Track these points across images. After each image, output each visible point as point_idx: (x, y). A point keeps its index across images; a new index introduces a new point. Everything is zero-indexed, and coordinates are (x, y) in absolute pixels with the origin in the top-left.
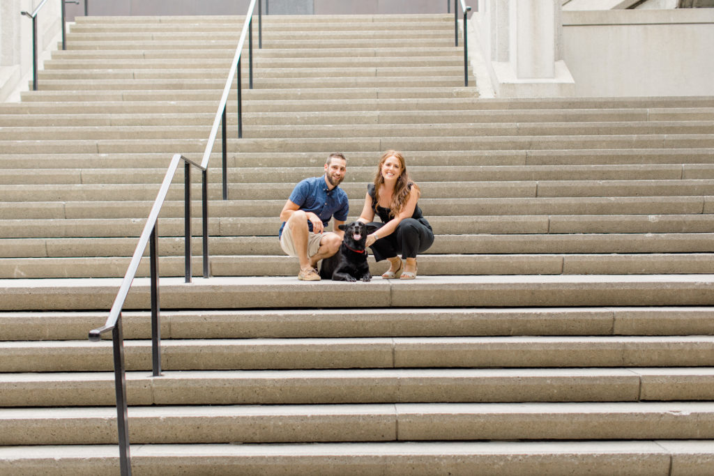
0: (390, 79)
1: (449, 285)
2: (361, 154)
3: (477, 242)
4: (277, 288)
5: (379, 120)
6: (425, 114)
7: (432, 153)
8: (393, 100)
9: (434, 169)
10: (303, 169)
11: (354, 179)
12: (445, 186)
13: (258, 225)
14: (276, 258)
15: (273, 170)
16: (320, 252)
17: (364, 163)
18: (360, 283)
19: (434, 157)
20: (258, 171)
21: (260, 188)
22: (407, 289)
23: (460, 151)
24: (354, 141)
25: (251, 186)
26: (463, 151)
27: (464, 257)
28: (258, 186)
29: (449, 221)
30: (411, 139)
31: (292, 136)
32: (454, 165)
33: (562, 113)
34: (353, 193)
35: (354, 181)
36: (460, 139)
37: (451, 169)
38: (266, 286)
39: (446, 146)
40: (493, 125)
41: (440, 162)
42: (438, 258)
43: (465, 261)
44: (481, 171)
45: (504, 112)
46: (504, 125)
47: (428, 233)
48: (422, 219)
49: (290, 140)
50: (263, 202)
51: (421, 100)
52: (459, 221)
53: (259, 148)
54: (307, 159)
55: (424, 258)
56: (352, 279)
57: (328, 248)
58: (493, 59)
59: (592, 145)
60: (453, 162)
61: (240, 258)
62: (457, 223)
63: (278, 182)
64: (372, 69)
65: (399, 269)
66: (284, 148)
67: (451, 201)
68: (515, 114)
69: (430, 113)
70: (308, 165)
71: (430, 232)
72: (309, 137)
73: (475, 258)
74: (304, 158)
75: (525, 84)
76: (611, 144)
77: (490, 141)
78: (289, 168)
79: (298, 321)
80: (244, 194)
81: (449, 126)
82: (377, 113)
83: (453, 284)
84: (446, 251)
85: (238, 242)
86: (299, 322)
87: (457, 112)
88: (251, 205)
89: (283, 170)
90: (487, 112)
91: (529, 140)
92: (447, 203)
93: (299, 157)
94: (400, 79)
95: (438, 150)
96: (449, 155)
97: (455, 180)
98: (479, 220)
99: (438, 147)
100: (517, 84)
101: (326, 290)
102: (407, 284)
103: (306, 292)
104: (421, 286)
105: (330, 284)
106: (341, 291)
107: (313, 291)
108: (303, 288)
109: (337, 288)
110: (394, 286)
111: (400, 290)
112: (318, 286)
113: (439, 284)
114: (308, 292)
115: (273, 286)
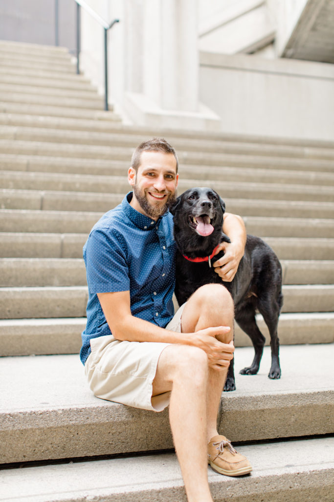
1: (324, 394)
8: (28, 117)
51: (63, 121)
58: (126, 89)
59: (271, 180)
69: (78, 134)
75: (172, 116)
81: (107, 150)
96: (121, 183)
101: (89, 421)
102: (251, 397)
103: (45, 429)
104: (275, 400)
105: (97, 407)
106: (120, 420)
107: (59, 425)
108: (37, 421)
109: (113, 416)
110: (226, 402)
111: (237, 411)
112: (71, 412)
113: (307, 393)
114: (48, 428)
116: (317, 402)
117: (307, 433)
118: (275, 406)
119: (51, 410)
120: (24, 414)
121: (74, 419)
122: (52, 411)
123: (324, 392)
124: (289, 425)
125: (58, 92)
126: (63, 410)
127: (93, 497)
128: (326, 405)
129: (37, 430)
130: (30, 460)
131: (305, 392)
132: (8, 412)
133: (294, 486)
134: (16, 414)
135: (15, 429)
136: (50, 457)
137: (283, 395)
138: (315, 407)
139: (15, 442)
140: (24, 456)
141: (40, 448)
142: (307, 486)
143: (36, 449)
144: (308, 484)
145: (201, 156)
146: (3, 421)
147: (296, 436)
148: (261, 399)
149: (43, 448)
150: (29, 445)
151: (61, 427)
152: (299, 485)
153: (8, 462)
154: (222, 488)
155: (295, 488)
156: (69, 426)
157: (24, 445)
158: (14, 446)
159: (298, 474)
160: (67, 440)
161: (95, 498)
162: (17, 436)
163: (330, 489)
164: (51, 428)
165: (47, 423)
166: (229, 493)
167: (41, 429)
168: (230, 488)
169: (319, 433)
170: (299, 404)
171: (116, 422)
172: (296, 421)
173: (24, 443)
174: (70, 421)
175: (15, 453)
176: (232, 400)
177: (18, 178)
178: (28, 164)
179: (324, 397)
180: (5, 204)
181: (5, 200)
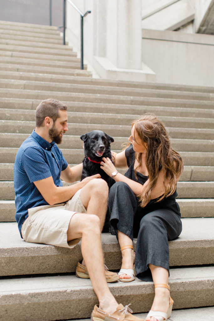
0: (25, 60)
2: (20, 111)
5: (25, 87)
6: (60, 86)
8: (32, 74)
11: (18, 131)
17: (22, 119)
19: (79, 117)
23: (100, 114)
24: (11, 101)
33: (157, 93)
36: (95, 105)
39: (84, 109)
40: (114, 97)
45: (117, 89)
46: (122, 97)
51: (54, 76)
58: (95, 54)
59: (186, 114)
64: (9, 53)
68: (125, 91)
75: (124, 72)
76: (199, 115)
77: (117, 108)
79: (48, 300)
81: (82, 95)
82: (24, 82)
86: (49, 302)
87: (84, 86)
90: (106, 88)
91: (144, 109)
94: (33, 61)
96: (91, 116)
100: (118, 72)
107: (53, 255)
108: (41, 252)
114: (47, 256)
115: (2, 250)
116: (196, 246)
117: (192, 264)
123: (202, 240)
124: (181, 259)
125: (51, 56)
127: (70, 290)
128: (203, 248)
129: (41, 257)
130: (37, 273)
132: (25, 247)
133: (180, 289)
134: (29, 248)
135: (29, 256)
136: (47, 272)
138: (196, 249)
139: (29, 263)
140: (34, 271)
141: (42, 267)
142: (187, 289)
143: (40, 267)
144: (188, 288)
145: (142, 99)
146: (23, 251)
147: (185, 265)
149: (44, 267)
150: (36, 265)
151: (53, 256)
152: (183, 289)
153: (24, 274)
154: (140, 289)
155: (180, 290)
157: (34, 265)
158: (28, 265)
159: (182, 283)
160: (56, 263)
161: (72, 291)
162: (30, 260)
163: (201, 291)
164: (48, 256)
165: (46, 253)
166: (143, 291)
167: (42, 256)
168: (144, 288)
169: (199, 264)
170: (187, 247)
172: (185, 256)
173: (34, 264)
175: (28, 269)
177: (27, 113)
178: (33, 104)
179: (201, 243)
180: (19, 130)
181: (19, 127)
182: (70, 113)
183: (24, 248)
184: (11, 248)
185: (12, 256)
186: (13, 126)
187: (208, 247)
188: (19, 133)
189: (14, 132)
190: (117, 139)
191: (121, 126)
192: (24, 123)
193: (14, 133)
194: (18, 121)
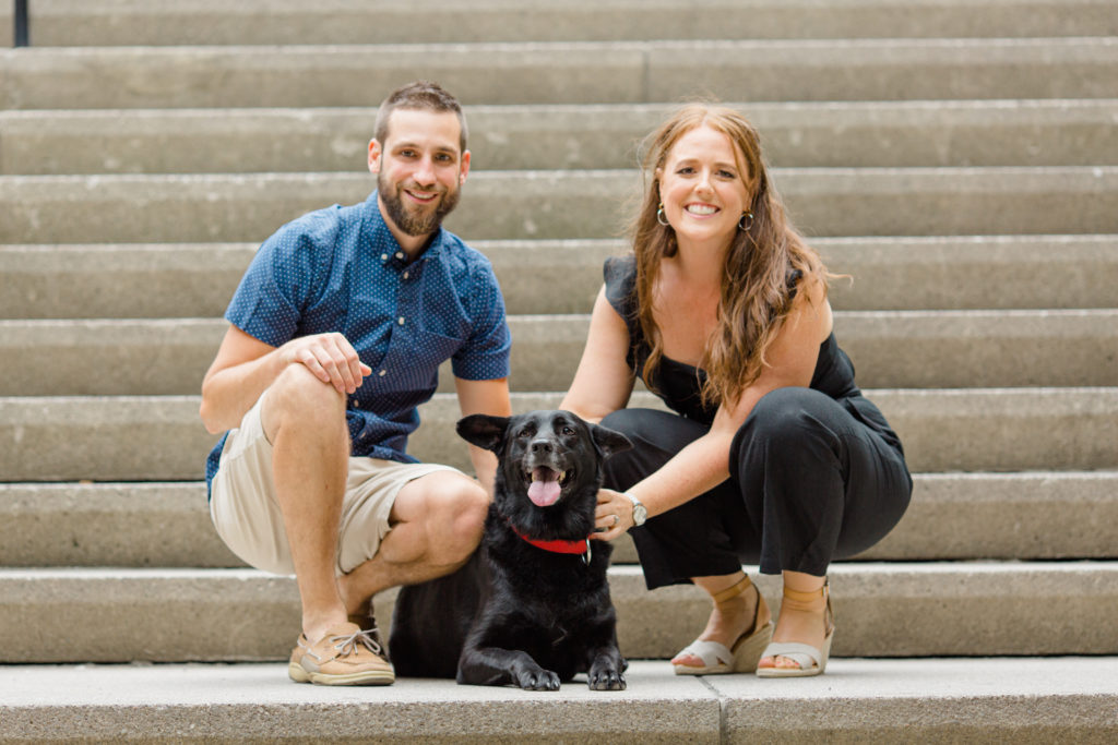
1: (992, 702)
2: (561, 115)
3: (1090, 505)
4: (198, 721)
7: (877, 113)
9: (887, 179)
10: (304, 185)
11: (531, 227)
12: (941, 258)
13: (105, 431)
14: (189, 583)
15: (168, 186)
16: (389, 554)
17: (574, 157)
18: (577, 694)
20: (103, 189)
21: (114, 267)
22: (800, 724)
23: (1001, 104)
24: (529, 61)
25: (71, 257)
26: (1011, 104)
27: (1035, 576)
28: (103, 258)
29: (962, 412)
30: (782, 50)
31: (249, 39)
32: (975, 163)
34: (528, 289)
35: (531, 237)
36: (999, 48)
37: (966, 179)
38: (146, 710)
39: (938, 82)
41: (911, 151)
42: (923, 577)
43: (1044, 594)
44: (1098, 188)
47: (884, 461)
48: (855, 402)
49: (242, 56)
50: (126, 331)
52: (1009, 412)
53: (107, 91)
54: (321, 141)
55: (858, 577)
56: (543, 680)
57: (425, 539)
60: (970, 150)
61: (22, 584)
62: (1000, 420)
63: (192, 239)
65: (750, 631)
66: (212, 89)
67: (968, 324)
70: (326, 164)
71: (896, 458)
72: (327, 41)
73: (1087, 580)
74: (306, 137)
78: (239, 180)
80: (41, 295)
83: (1010, 701)
84: (951, 546)
85: (16, 508)
88: (69, 341)
89: (215, 187)
92: (948, 333)
93: (285, 128)
95: (902, 97)
96: (951, 121)
97: (982, 232)
98: (1100, 408)
99: (901, 85)
101: (425, 731)
102: (800, 701)
103: (334, 739)
104: (860, 710)
105: (442, 704)
106: (491, 732)
107: (363, 735)
108: (318, 723)
109: (475, 723)
110: (737, 709)
111: (763, 730)
112: (387, 709)
113: (943, 699)
114: (341, 739)
115: (178, 711)
116: (968, 720)
118: (860, 724)
119: (346, 703)
120: (292, 707)
121: (393, 723)
122: (348, 706)
126: (370, 704)
128: (997, 727)
131: (941, 696)
132: (261, 703)
135: (275, 734)
137: (881, 701)
138: (967, 733)
146: (251, 718)
148: (824, 704)
151: (366, 738)
156: (384, 737)
164: (346, 739)
165: (339, 729)
170: (923, 721)
171: (482, 736)
174: (386, 726)
176: (752, 705)
177: (594, 125)
178: (646, 68)
179: (990, 710)
180: (537, 221)
181: (535, 203)
182: (832, 112)
183: (256, 707)
184: (208, 704)
185: (213, 734)
186: (506, 200)
187: (1019, 724)
188: (541, 235)
189: (514, 232)
190: (1047, 246)
191: (1098, 171)
192: (559, 180)
193: (513, 236)
194: (532, 175)
